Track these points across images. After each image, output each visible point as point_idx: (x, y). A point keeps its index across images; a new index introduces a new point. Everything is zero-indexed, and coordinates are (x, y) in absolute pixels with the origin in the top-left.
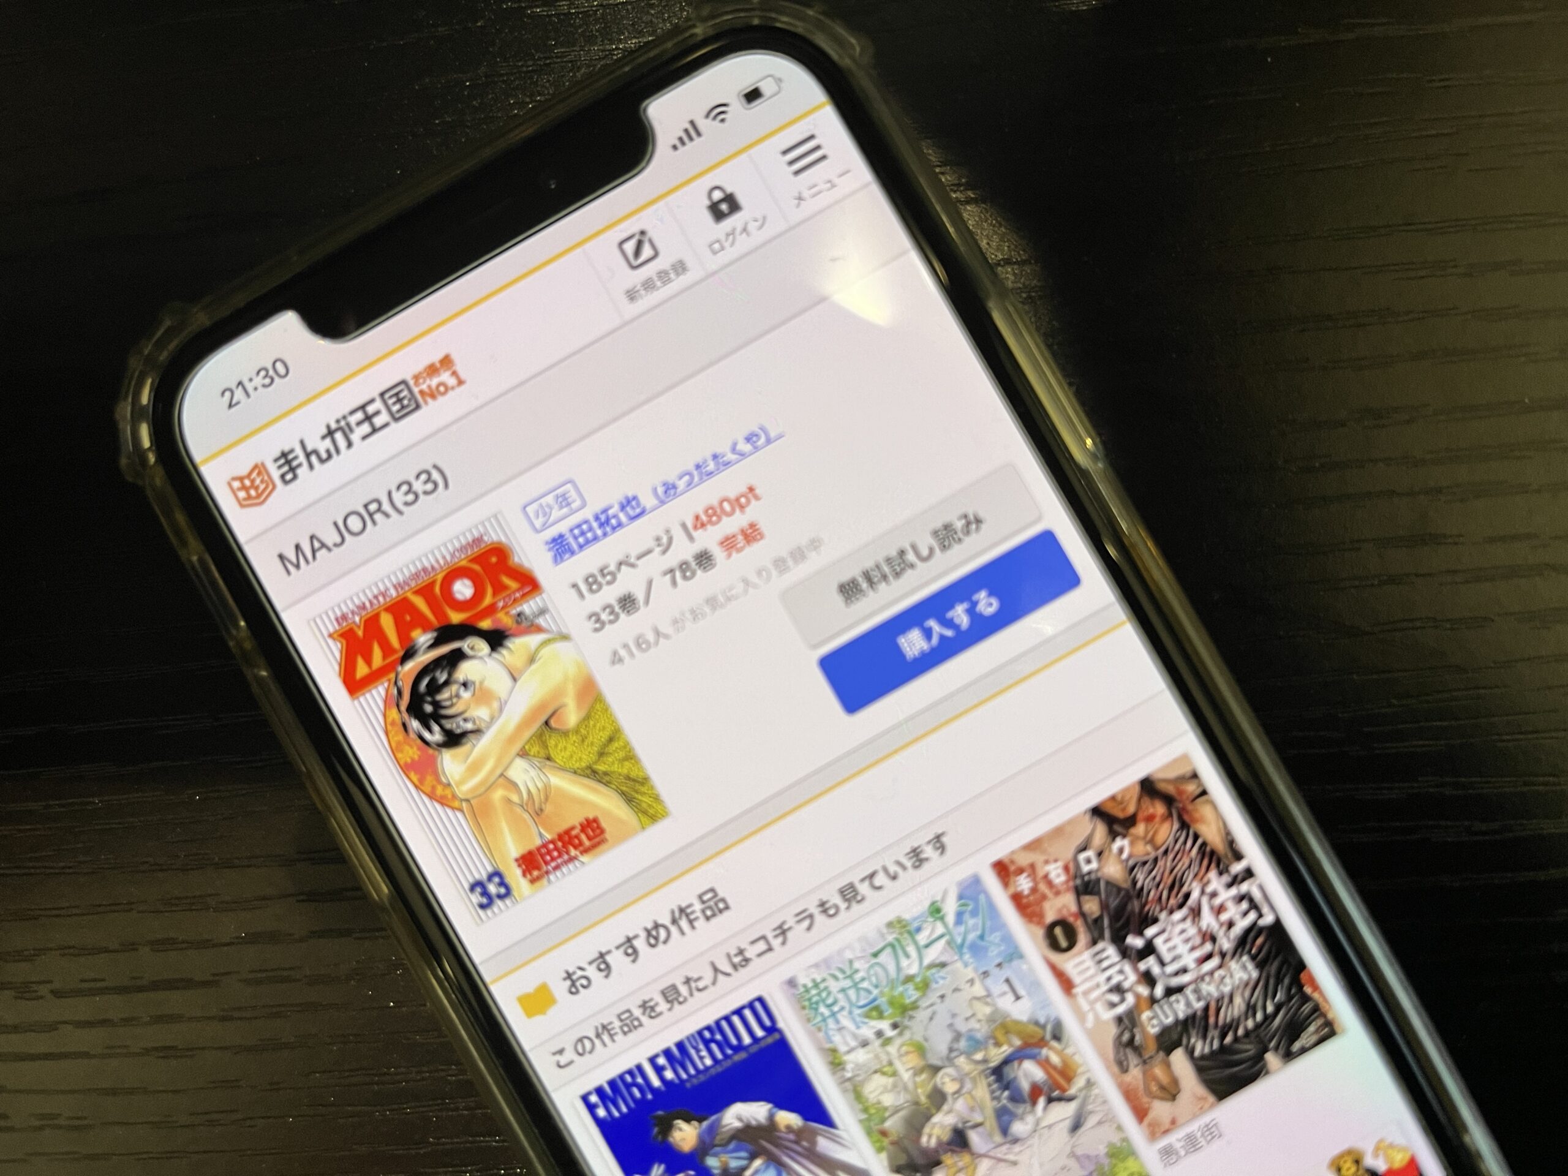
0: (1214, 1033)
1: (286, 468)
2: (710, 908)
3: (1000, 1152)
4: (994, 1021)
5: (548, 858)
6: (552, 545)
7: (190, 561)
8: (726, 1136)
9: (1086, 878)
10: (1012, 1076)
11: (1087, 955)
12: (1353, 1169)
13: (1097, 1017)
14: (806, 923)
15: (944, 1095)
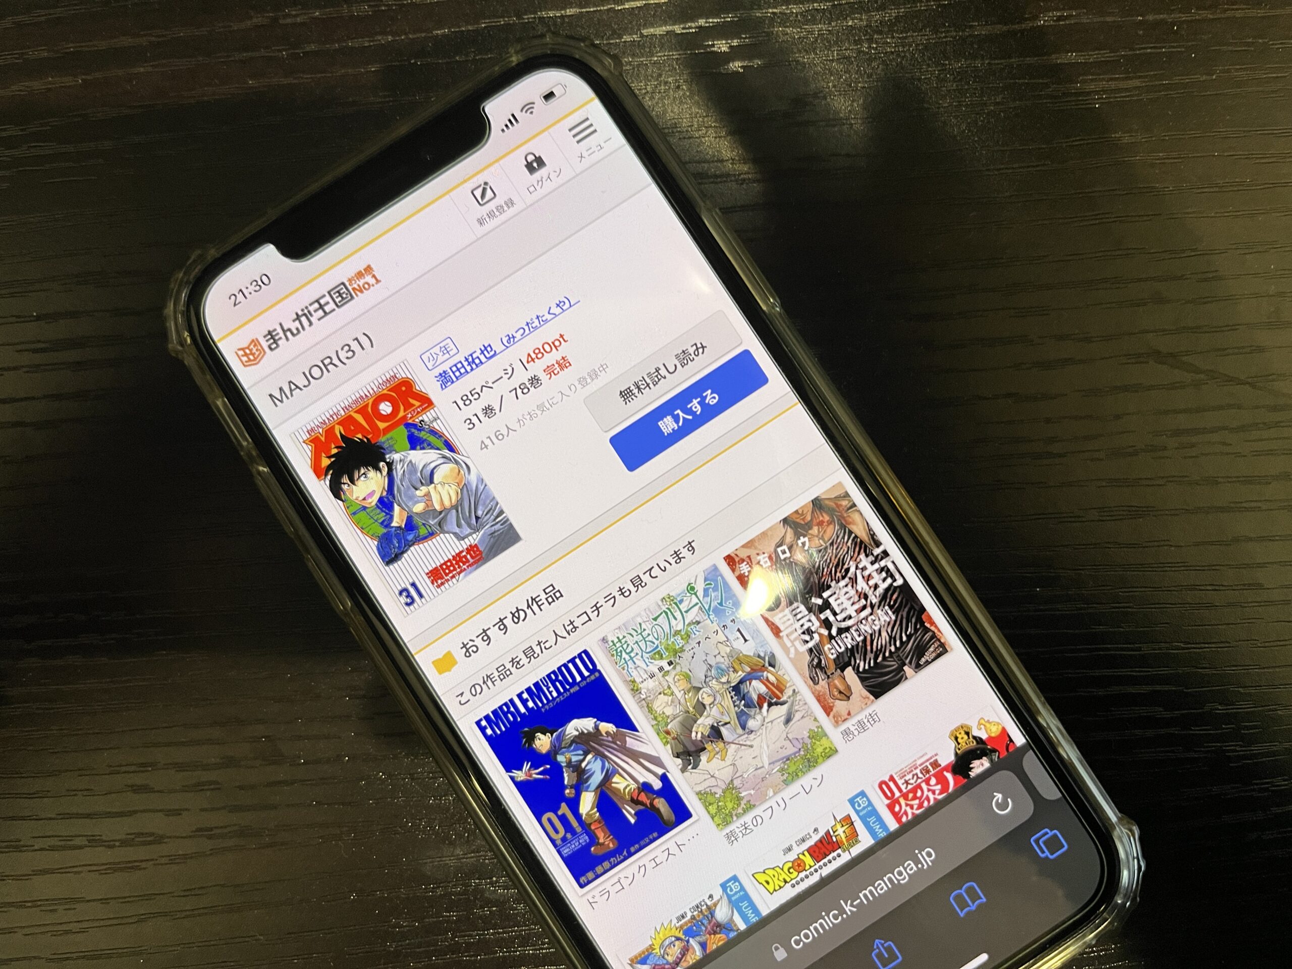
0: (870, 656)
1: (272, 341)
2: (551, 596)
3: (742, 740)
4: (732, 657)
5: (447, 571)
6: (439, 378)
7: (216, 405)
8: (569, 741)
9: (783, 563)
10: (746, 691)
11: (787, 611)
12: (966, 737)
13: (796, 649)
14: (612, 602)
15: (704, 706)
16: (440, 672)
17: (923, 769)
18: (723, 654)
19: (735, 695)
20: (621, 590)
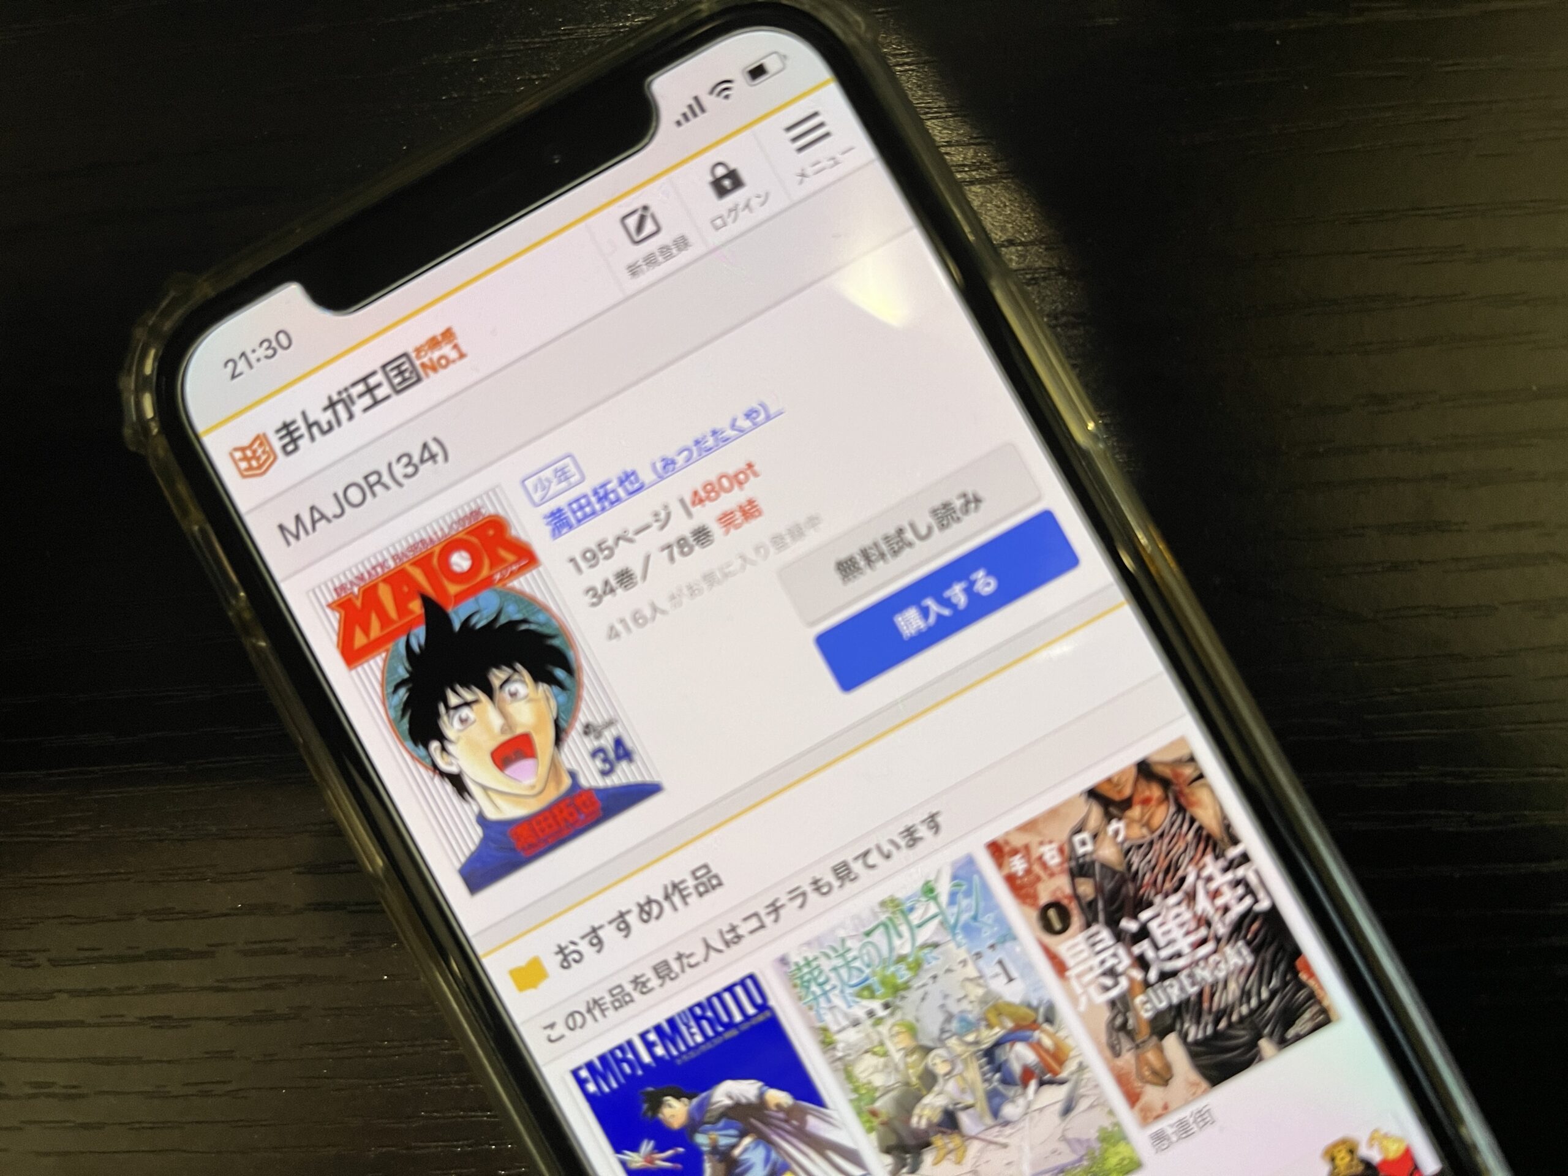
0: (1207, 1018)
1: (287, 439)
2: (703, 884)
4: (986, 1003)
6: (550, 519)
7: (191, 531)
8: (716, 1114)
9: (1081, 861)
10: (1003, 1058)
11: (1081, 937)
12: (1348, 1159)
13: (1090, 1001)
15: (935, 1076)
16: (521, 987)
18: (972, 998)
19: (986, 1063)
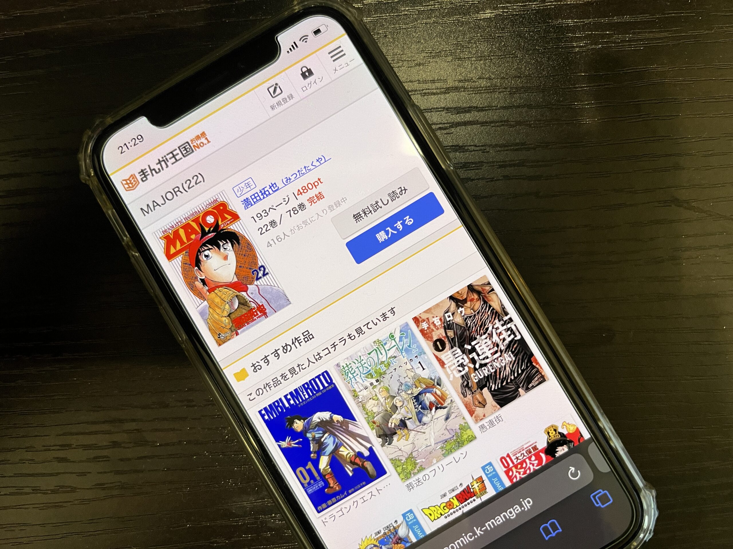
0: (499, 381)
1: (143, 176)
2: (306, 337)
3: (418, 429)
6: (243, 202)
7: (107, 212)
8: (314, 425)
9: (449, 323)
10: (422, 399)
12: (554, 432)
13: (454, 375)
14: (344, 341)
15: (397, 407)
16: (238, 380)
17: (527, 450)
18: (409, 376)
19: (416, 402)
20: (349, 335)
